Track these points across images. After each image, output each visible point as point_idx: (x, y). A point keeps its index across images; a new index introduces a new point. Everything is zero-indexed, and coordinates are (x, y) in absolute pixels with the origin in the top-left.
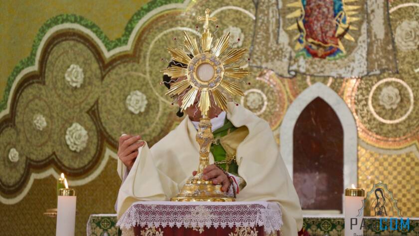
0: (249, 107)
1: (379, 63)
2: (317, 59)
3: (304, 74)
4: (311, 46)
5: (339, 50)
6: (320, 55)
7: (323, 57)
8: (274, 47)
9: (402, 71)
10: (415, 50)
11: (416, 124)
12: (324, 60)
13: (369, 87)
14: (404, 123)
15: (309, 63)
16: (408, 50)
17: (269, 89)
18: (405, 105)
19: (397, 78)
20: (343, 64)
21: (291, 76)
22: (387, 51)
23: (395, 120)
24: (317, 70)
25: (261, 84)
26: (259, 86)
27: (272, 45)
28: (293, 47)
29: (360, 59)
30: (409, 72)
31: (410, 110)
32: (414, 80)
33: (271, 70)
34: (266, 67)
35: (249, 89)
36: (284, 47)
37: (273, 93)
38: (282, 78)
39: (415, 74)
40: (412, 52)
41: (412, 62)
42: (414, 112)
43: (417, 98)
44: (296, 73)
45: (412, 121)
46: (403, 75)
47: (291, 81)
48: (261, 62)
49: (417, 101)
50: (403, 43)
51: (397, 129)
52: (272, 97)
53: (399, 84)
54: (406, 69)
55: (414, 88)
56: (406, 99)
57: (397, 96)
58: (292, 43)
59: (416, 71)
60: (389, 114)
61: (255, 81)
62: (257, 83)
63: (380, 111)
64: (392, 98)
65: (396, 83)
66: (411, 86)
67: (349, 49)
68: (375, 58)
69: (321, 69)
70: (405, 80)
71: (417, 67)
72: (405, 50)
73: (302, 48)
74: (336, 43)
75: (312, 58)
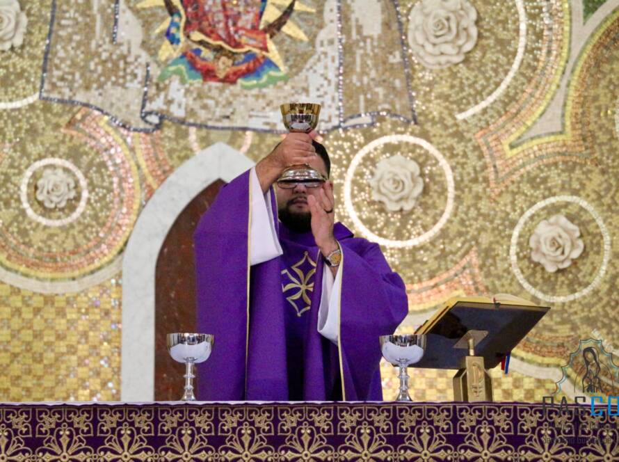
0: (41, 204)
1: (369, 96)
2: (214, 84)
3: (182, 122)
4: (198, 52)
5: (270, 64)
7: (229, 80)
8: (105, 51)
9: (426, 116)
10: (457, 64)
11: (459, 249)
12: (232, 87)
13: (344, 157)
14: (431, 247)
15: (195, 95)
16: (440, 64)
17: (93, 159)
18: (434, 203)
19: (412, 134)
20: (279, 98)
21: (148, 127)
22: (388, 66)
23: (409, 238)
24: (214, 112)
25: (71, 145)
26: (67, 151)
27: (100, 46)
28: (153, 51)
29: (322, 86)
30: (442, 120)
31: (446, 216)
32: (456, 140)
33: (98, 109)
34: (84, 101)
35: (40, 157)
36: (129, 51)
37: (103, 170)
38: (125, 132)
39: (456, 125)
40: (450, 69)
41: (449, 96)
42: (456, 220)
43: (462, 185)
44: (161, 118)
45: (451, 241)
46: (428, 126)
47: (148, 138)
48: (71, 90)
49: (463, 192)
50: (429, 48)
51: (415, 261)
52: (100, 179)
53: (418, 151)
54: (435, 113)
55: (456, 160)
56: (436, 187)
57: (413, 180)
58: (151, 42)
59: (460, 117)
60: (394, 223)
61: (56, 137)
62: (63, 142)
63: (372, 216)
64: (403, 182)
65: (411, 148)
66: (448, 154)
67: (295, 60)
68: (358, 84)
69: (223, 110)
70: (433, 139)
71: (462, 107)
72: (433, 65)
73: (176, 55)
74: (261, 45)
75: (201, 80)
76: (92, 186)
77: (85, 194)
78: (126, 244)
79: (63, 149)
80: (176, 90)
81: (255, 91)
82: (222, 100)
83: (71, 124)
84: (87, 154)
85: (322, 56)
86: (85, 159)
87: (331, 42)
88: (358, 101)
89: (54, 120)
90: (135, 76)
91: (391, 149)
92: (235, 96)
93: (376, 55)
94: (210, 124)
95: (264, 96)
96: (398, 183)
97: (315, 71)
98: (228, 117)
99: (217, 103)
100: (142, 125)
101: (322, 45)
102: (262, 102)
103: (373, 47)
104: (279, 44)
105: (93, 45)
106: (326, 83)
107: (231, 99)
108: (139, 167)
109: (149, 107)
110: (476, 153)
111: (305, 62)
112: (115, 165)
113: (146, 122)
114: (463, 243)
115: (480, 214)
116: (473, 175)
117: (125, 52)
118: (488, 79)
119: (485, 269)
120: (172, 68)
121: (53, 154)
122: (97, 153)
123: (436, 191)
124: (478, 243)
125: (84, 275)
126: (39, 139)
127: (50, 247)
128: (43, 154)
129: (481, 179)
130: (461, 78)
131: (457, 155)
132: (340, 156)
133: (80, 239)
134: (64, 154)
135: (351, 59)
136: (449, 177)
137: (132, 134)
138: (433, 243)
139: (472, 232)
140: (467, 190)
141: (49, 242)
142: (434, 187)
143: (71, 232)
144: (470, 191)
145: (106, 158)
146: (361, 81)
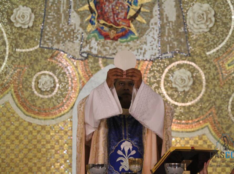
0: (40, 89)
1: (171, 45)
2: (109, 41)
3: (96, 56)
4: (102, 28)
5: (132, 33)
6: (112, 37)
7: (115, 39)
8: (65, 28)
9: (194, 53)
10: (206, 32)
11: (208, 106)
12: (116, 42)
13: (161, 70)
14: (196, 106)
15: (101, 45)
16: (200, 32)
17: (61, 71)
18: (197, 88)
19: (188, 60)
20: (135, 46)
21: (83, 58)
22: (178, 33)
23: (187, 102)
24: (109, 52)
25: (52, 65)
26: (50, 68)
27: (63, 26)
28: (84, 28)
29: (152, 41)
30: (200, 55)
31: (202, 93)
32: (206, 62)
33: (63, 51)
34: (57, 48)
35: (40, 71)
36: (75, 28)
37: (65, 75)
38: (74, 60)
39: (206, 57)
40: (203, 34)
41: (203, 45)
42: (206, 95)
43: (209, 81)
44: (88, 54)
45: (204, 104)
46: (195, 57)
47: (83, 62)
48: (52, 44)
49: (209, 83)
50: (195, 26)
51: (190, 111)
52: (63, 79)
53: (191, 67)
54: (198, 52)
55: (206, 70)
56: (198, 82)
57: (189, 79)
58: (84, 24)
59: (208, 53)
60: (181, 96)
61: (46, 63)
62: (49, 64)
63: (172, 93)
64: (185, 80)
65: (188, 66)
66: (203, 68)
67: (141, 31)
68: (167, 40)
69: (113, 51)
70: (197, 62)
71: (209, 49)
72: (197, 33)
73: (94, 29)
74: (128, 25)
75: (104, 39)
76: (60, 82)
77: (58, 85)
78: (74, 105)
79: (49, 67)
80: (94, 43)
81: (125, 44)
82: (112, 47)
83: (52, 57)
84: (58, 69)
85: (152, 29)
86: (57, 71)
87: (156, 24)
88: (166, 47)
89: (45, 56)
90: (77, 38)
91: (180, 66)
92: (117, 45)
93: (174, 29)
94: (107, 56)
95: (129, 45)
96: (183, 80)
97: (149, 35)
98: (114, 54)
99: (110, 48)
100: (80, 58)
101: (152, 24)
102: (128, 48)
103: (173, 26)
104: (135, 25)
105: (61, 26)
106: (153, 40)
107: (116, 47)
108: (79, 74)
109: (83, 50)
110: (214, 68)
111: (145, 31)
112: (69, 73)
113: (82, 56)
114: (209, 104)
115: (216, 92)
116: (213, 77)
117: (74, 28)
118: (219, 38)
119: (218, 115)
120: (92, 35)
121: (45, 70)
122: (62, 69)
123: (198, 83)
124: (215, 104)
125: (57, 117)
126: (39, 63)
127: (43, 106)
128: (41, 69)
129: (216, 78)
130: (208, 38)
131: (207, 69)
132: (159, 69)
133: (55, 103)
134: (49, 69)
135: (164, 31)
136: (204, 78)
137: (76, 61)
138: (197, 104)
139: (213, 99)
140: (210, 83)
141: (44, 105)
142: (197, 82)
143: (52, 100)
144: (212, 83)
145: (66, 71)
146: (168, 39)
